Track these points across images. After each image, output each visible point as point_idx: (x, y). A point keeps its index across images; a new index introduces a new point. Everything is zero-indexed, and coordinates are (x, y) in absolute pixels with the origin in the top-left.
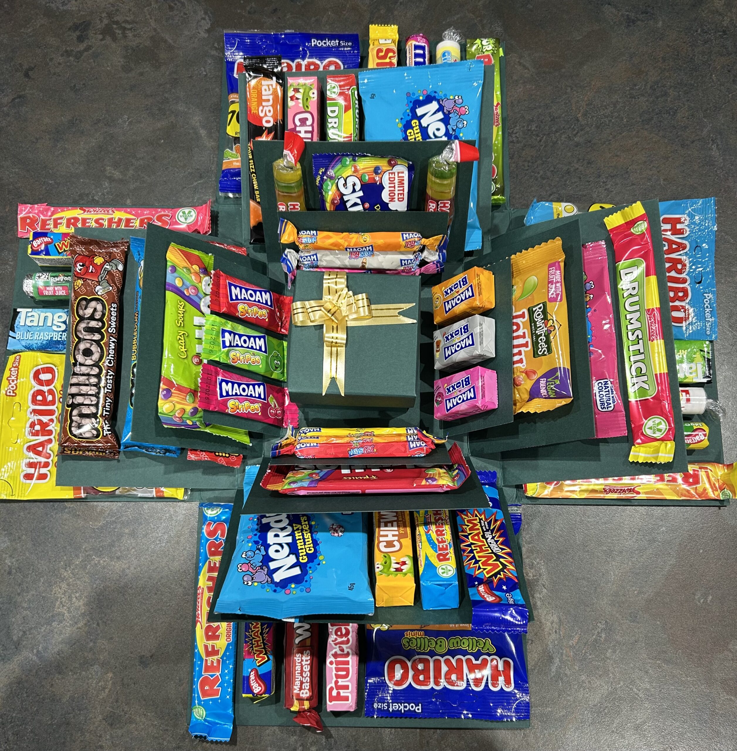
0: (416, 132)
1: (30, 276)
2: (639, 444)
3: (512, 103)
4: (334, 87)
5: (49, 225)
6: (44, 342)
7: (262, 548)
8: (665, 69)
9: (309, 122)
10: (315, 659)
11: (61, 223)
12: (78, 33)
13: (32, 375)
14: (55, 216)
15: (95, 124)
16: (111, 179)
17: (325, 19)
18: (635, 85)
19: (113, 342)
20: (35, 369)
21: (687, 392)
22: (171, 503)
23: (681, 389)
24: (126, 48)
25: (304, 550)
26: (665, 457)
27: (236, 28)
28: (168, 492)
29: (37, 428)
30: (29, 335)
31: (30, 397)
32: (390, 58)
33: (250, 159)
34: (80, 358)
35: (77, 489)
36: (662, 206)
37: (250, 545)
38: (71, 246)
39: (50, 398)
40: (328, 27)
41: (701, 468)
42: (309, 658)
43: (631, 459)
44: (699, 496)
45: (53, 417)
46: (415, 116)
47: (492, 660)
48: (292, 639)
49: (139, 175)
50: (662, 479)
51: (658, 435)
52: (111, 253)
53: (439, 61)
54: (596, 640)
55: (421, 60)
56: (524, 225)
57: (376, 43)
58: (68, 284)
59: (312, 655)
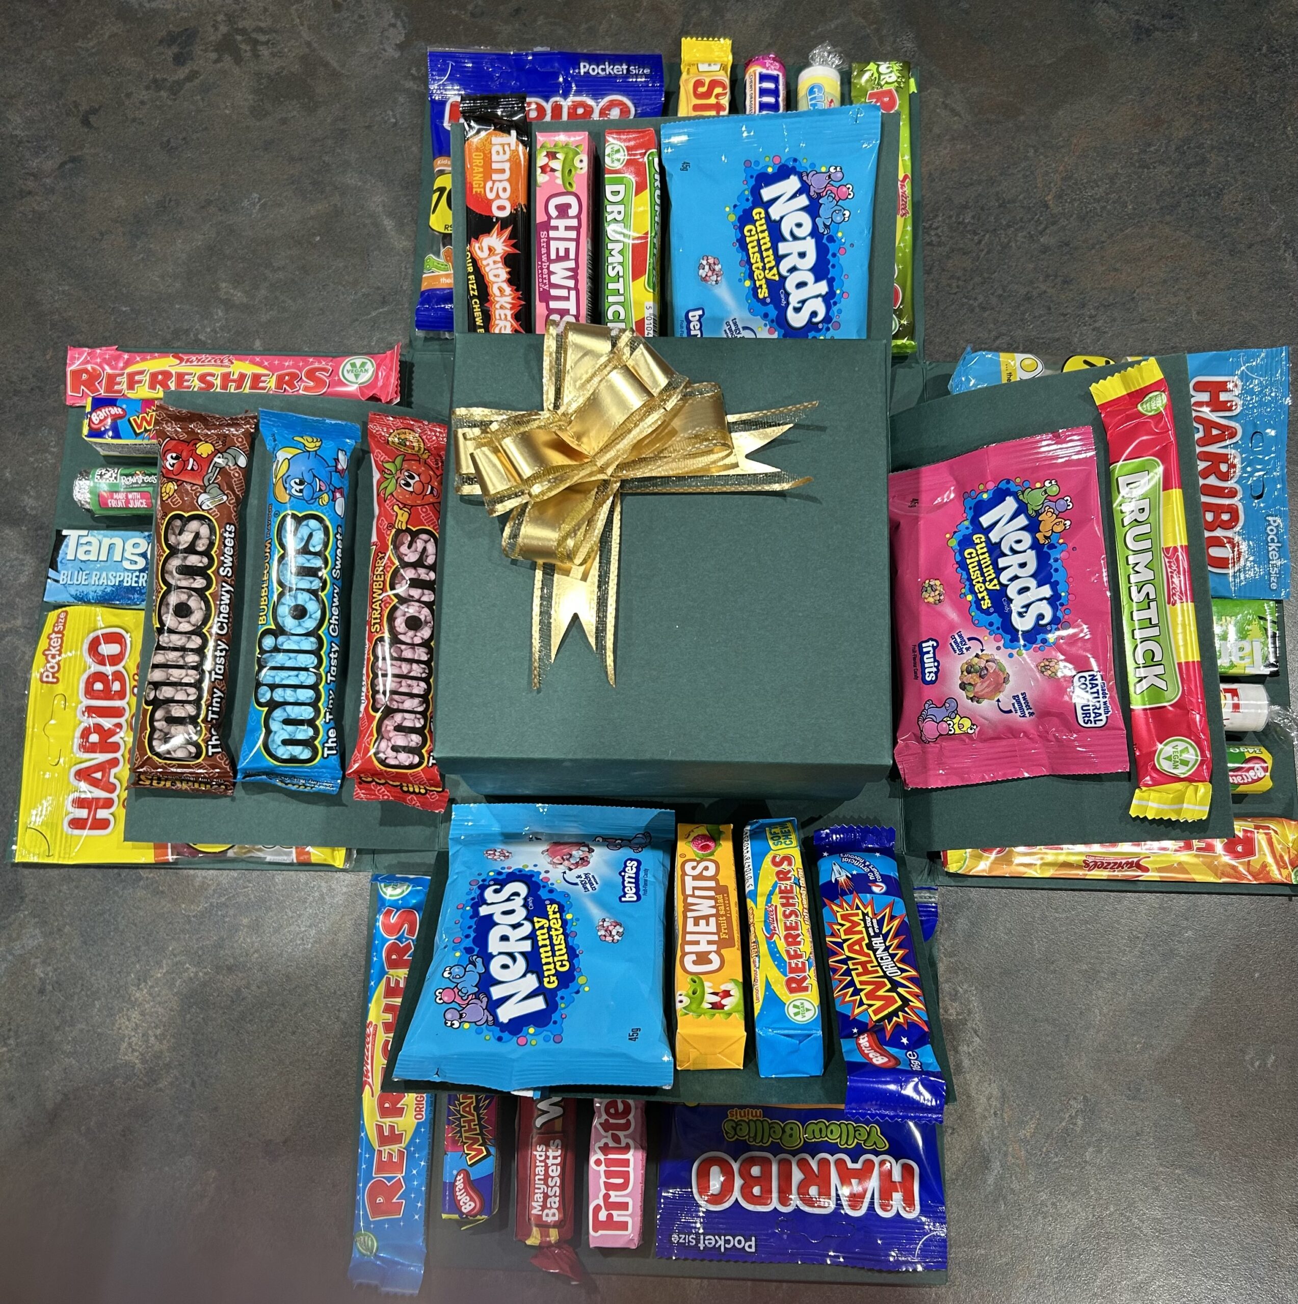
0: (759, 229)
1: (85, 474)
2: (1147, 785)
3: (931, 174)
4: (618, 151)
5: (119, 383)
6: (108, 590)
7: (479, 960)
8: (1202, 116)
9: (573, 211)
10: (569, 1155)
11: (140, 382)
12: (175, 49)
13: (86, 646)
14: (131, 369)
15: (203, 207)
16: (228, 304)
17: (604, 27)
18: (1150, 145)
19: (227, 592)
20: (92, 635)
21: (1234, 693)
22: (322, 874)
23: (1223, 686)
24: (258, 75)
25: (552, 966)
26: (1193, 810)
27: (448, 42)
28: (317, 854)
29: (94, 738)
30: (82, 577)
31: (82, 686)
32: (717, 96)
33: (469, 274)
34: (170, 620)
35: (160, 847)
36: (1193, 361)
37: (458, 954)
38: (157, 423)
39: (116, 686)
40: (609, 40)
41: (1257, 827)
42: (559, 1152)
43: (1133, 813)
44: (1254, 877)
45: (122, 720)
46: (758, 201)
47: (882, 1163)
48: (531, 1119)
49: (276, 298)
50: (1189, 847)
51: (1181, 771)
52: (226, 436)
53: (804, 104)
54: (1066, 1130)
55: (771, 100)
56: (948, 393)
57: (693, 70)
58: (150, 489)
59: (564, 1148)
